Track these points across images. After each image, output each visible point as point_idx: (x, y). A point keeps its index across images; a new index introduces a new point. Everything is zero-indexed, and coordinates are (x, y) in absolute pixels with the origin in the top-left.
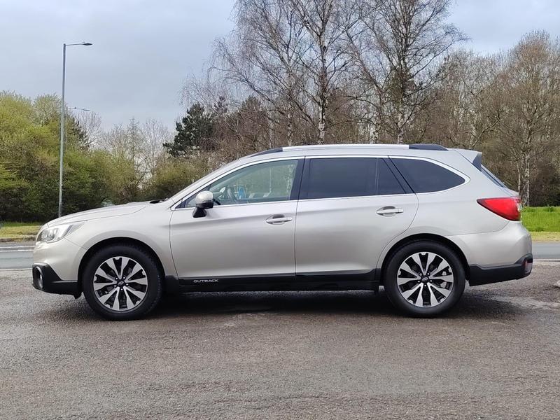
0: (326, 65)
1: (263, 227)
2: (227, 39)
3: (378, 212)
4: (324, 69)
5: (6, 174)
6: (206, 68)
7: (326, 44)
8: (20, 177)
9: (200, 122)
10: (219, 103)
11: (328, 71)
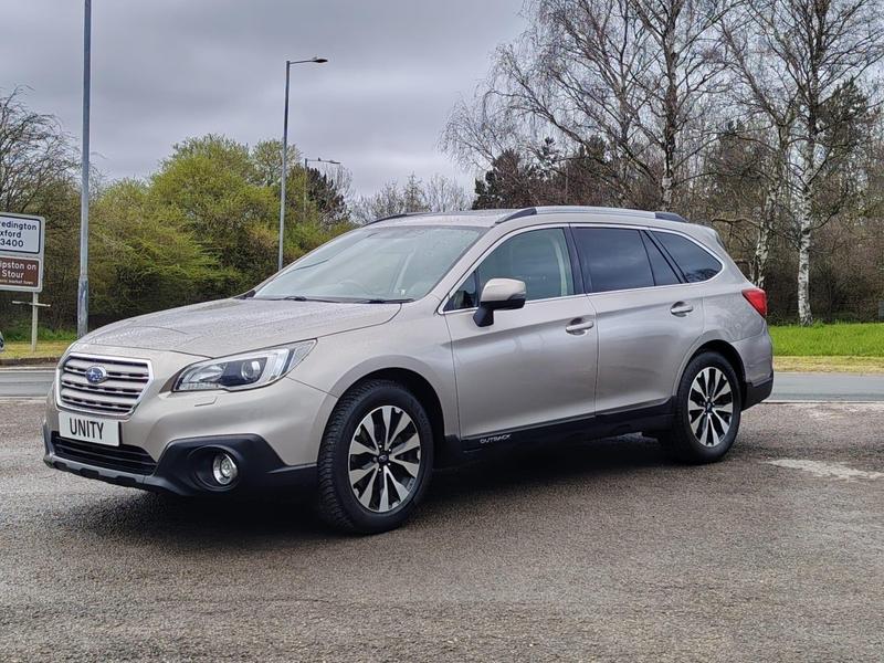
0: (676, 83)
1: (560, 338)
2: (516, 46)
3: (673, 310)
4: (672, 89)
5: (205, 259)
6: (482, 93)
7: (675, 49)
8: (226, 264)
10: (544, 148)
11: (678, 92)
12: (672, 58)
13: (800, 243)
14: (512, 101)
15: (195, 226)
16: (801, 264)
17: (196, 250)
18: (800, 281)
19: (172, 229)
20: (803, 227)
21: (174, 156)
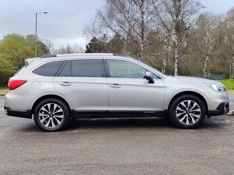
0: (144, 19)
2: (102, 9)
4: (143, 21)
5: (14, 67)
6: (93, 22)
7: (144, 11)
9: (96, 45)
11: (145, 22)
12: (143, 13)
13: (175, 61)
14: (101, 24)
15: (10, 58)
16: (175, 66)
17: (11, 65)
18: (175, 71)
19: (4, 59)
20: (176, 57)
21: (3, 39)
